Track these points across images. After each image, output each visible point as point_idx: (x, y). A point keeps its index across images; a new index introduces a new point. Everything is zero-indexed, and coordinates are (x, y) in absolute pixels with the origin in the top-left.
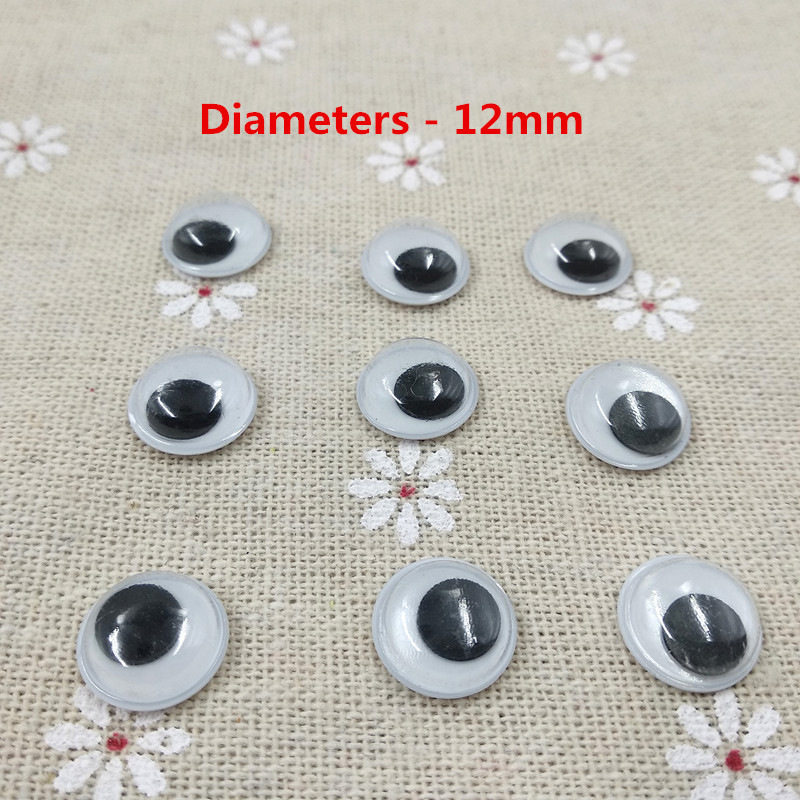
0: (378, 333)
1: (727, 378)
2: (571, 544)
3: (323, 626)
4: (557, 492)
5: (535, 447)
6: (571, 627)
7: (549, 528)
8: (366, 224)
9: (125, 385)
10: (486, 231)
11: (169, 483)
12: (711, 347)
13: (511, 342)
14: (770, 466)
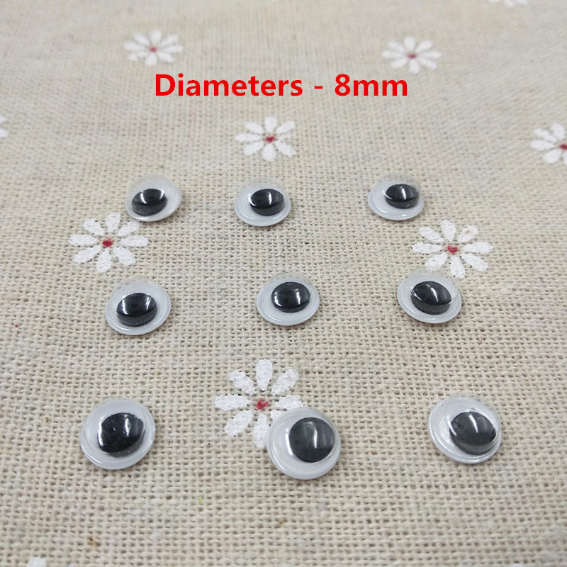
0: (242, 274)
1: (515, 305)
2: (393, 445)
3: (193, 519)
4: (382, 403)
5: (364, 366)
6: (393, 515)
7: (375, 433)
8: (235, 187)
9: (43, 322)
10: (327, 191)
11: (75, 402)
12: (501, 283)
13: (345, 279)
14: (551, 377)
